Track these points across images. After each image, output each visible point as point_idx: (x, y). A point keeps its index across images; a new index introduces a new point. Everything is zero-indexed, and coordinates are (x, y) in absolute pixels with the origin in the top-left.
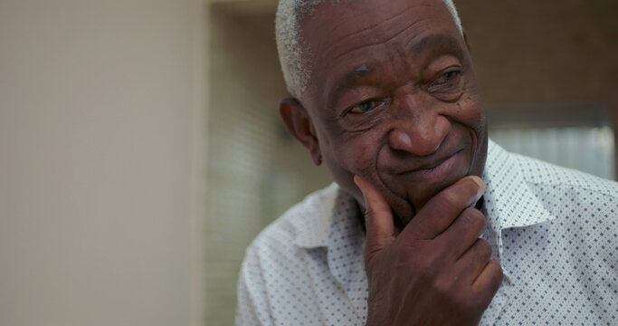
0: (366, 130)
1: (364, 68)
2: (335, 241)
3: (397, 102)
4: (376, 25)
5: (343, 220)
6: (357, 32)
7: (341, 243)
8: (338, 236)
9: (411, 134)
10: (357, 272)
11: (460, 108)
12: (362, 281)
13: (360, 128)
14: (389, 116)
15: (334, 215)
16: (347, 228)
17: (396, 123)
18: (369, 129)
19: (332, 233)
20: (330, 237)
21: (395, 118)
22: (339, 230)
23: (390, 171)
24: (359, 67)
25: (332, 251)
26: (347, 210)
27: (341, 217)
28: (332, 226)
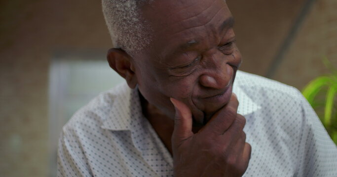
0: (187, 76)
1: (193, 41)
2: (135, 126)
3: (206, 59)
4: (199, 14)
5: (137, 113)
6: (187, 18)
7: (138, 127)
8: (136, 123)
9: (216, 78)
10: (148, 144)
11: (234, 58)
12: (152, 149)
13: (184, 75)
14: (200, 66)
15: (132, 111)
16: (139, 118)
17: (206, 71)
18: (189, 75)
19: (132, 122)
20: (131, 124)
21: (204, 67)
22: (136, 119)
23: (199, 98)
24: (190, 41)
25: (133, 133)
26: (138, 107)
27: (135, 111)
28: (131, 117)
